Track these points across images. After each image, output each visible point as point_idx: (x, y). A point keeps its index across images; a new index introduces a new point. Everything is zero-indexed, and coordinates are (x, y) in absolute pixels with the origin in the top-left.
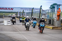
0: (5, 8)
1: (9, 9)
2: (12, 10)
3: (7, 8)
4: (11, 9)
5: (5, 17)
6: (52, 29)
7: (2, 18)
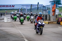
0: (6, 6)
1: (11, 7)
2: (14, 7)
3: (8, 6)
4: (12, 6)
5: (6, 14)
6: (48, 24)
7: (4, 15)
